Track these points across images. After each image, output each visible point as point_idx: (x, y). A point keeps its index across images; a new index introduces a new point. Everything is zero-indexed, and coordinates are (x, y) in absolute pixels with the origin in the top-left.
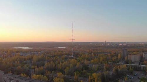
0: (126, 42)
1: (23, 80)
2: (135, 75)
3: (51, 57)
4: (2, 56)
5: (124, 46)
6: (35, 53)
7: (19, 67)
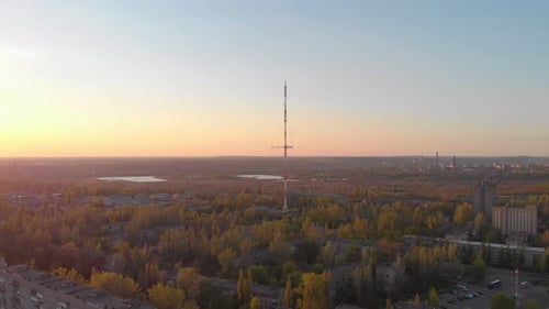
0: (528, 157)
1: (48, 287)
2: (491, 287)
3: (204, 211)
4: (42, 207)
5: (514, 171)
6: (162, 196)
7: (69, 244)
